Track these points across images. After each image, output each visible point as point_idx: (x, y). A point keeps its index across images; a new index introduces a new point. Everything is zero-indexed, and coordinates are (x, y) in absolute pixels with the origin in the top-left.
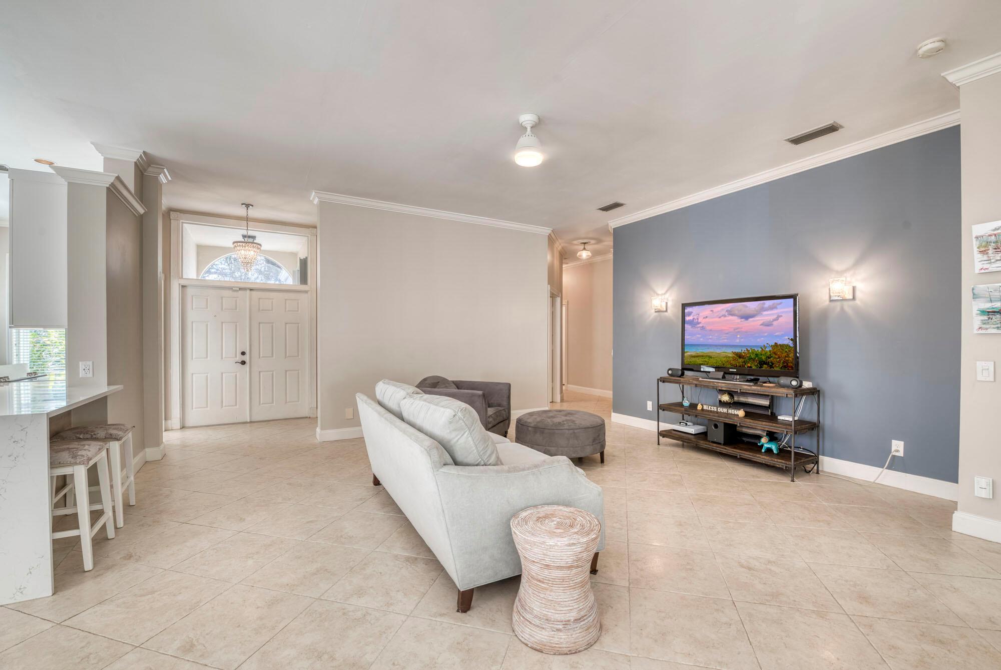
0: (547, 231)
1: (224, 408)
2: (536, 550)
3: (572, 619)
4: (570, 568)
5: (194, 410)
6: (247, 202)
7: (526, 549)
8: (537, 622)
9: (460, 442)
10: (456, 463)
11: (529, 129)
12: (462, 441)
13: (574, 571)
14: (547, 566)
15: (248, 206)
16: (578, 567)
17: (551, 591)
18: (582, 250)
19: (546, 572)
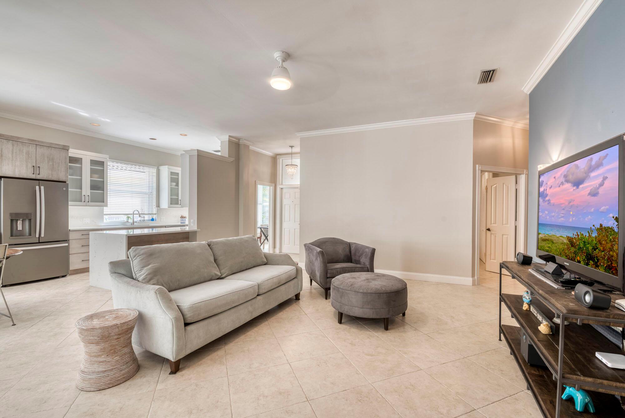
1: (295, 246)
5: (285, 245)
6: (291, 145)
15: (292, 147)
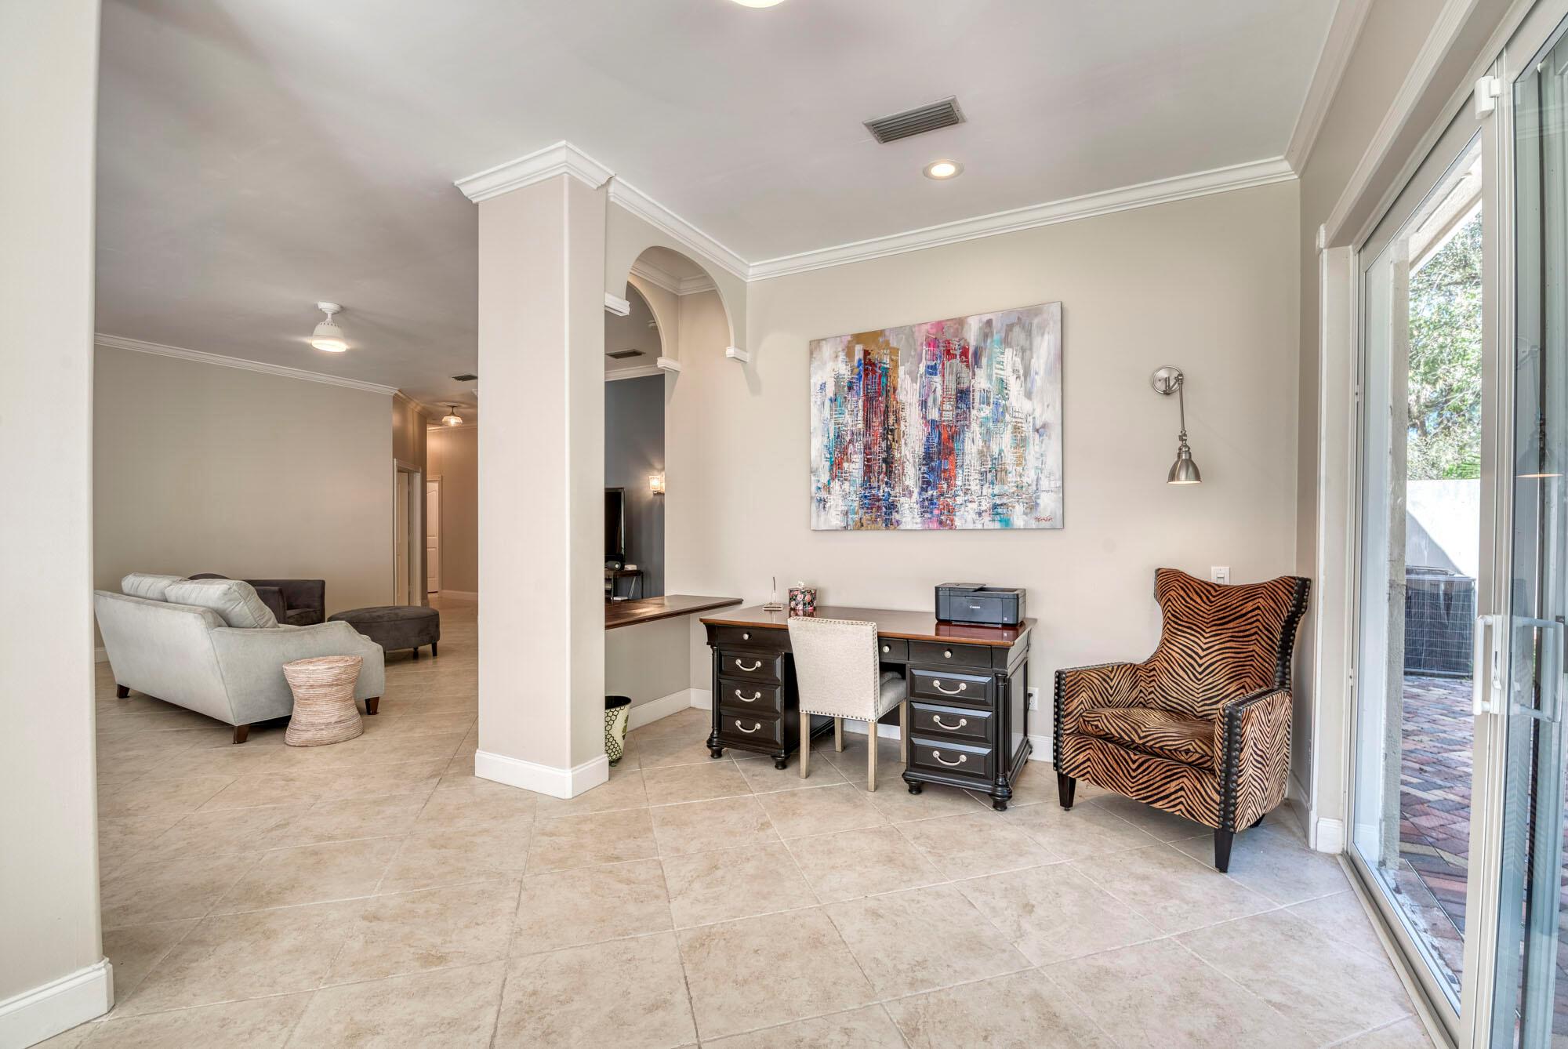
0: (394, 391)
2: (301, 676)
3: (333, 722)
4: (331, 685)
7: (294, 678)
8: (304, 728)
9: (235, 610)
10: (230, 625)
11: (329, 316)
12: (238, 609)
13: (335, 688)
14: (311, 686)
16: (337, 685)
17: (316, 705)
18: (449, 415)
19: (311, 691)
